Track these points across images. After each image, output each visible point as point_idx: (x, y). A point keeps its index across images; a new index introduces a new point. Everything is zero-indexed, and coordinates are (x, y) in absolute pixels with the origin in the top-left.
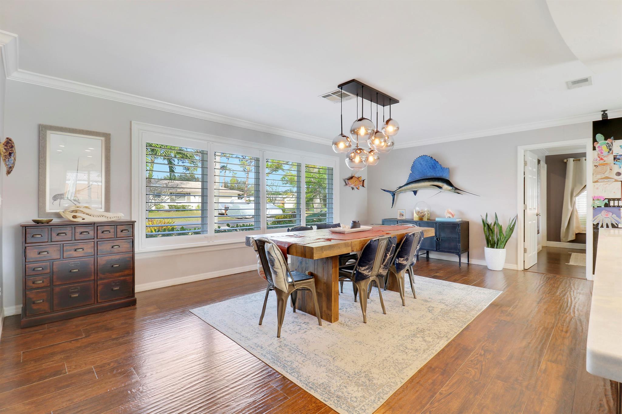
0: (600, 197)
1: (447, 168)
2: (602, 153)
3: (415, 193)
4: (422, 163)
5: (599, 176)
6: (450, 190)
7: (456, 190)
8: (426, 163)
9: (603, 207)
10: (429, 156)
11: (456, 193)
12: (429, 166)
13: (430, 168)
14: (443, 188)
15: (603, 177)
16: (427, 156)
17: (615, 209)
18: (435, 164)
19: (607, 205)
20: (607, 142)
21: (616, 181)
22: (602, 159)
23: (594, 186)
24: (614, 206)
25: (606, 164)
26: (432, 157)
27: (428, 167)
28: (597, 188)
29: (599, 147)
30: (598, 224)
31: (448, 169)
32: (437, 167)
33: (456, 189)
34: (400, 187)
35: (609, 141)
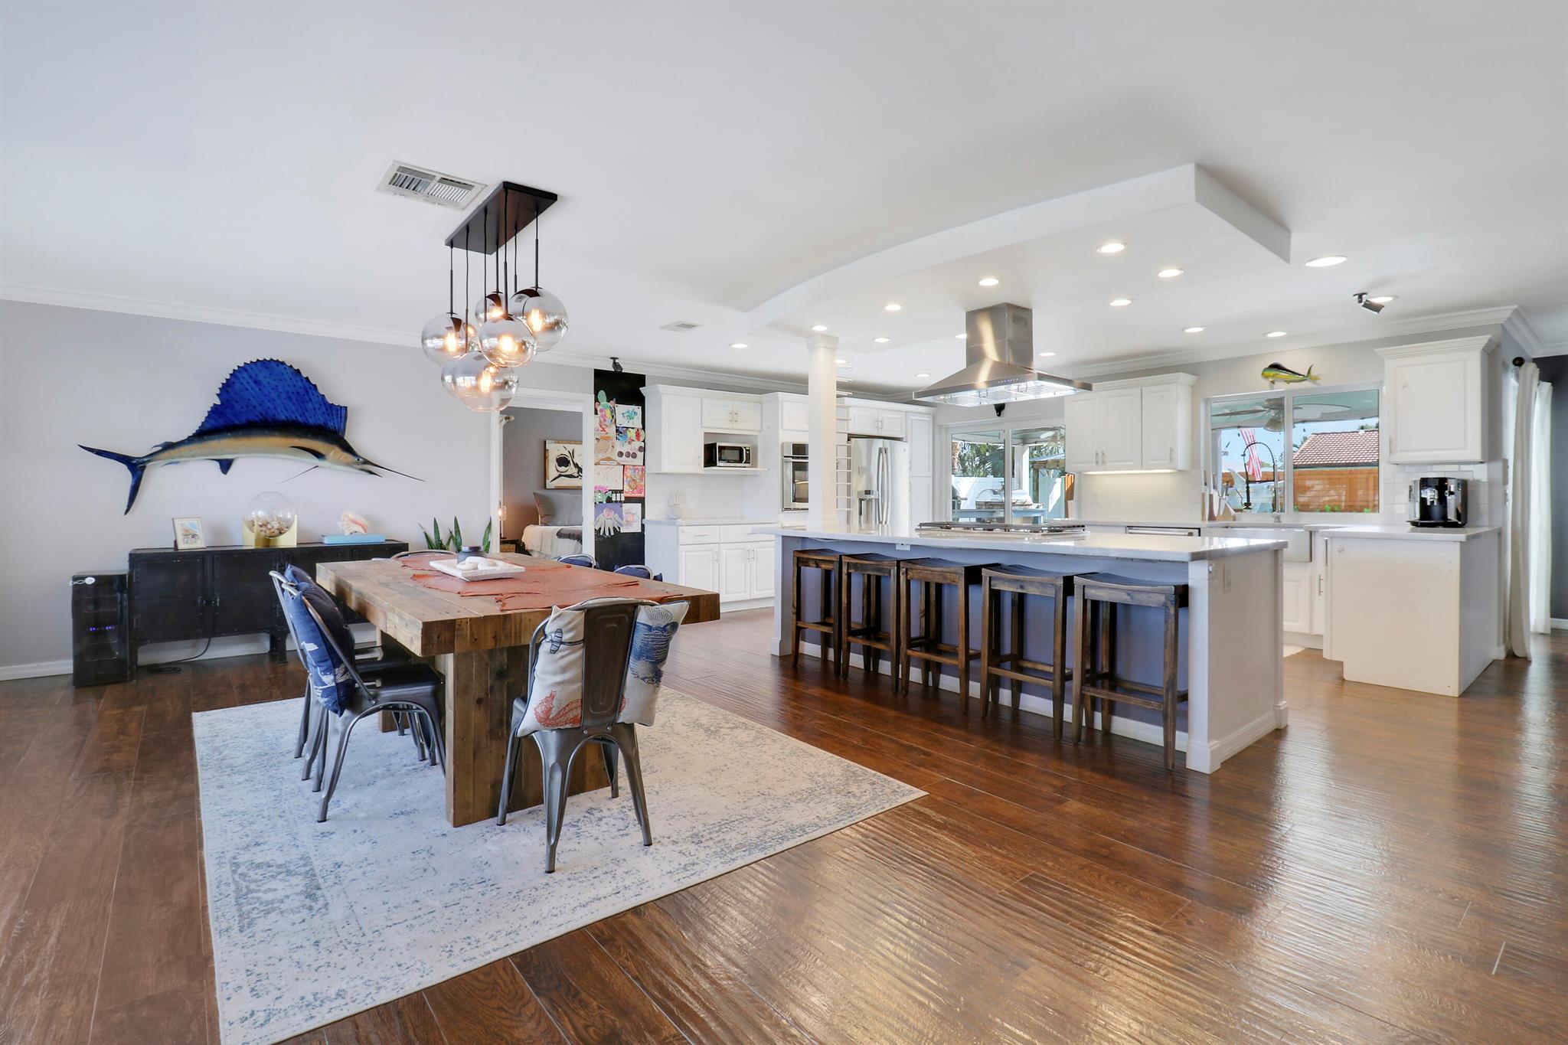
0: (602, 488)
1: (341, 407)
2: (605, 421)
3: (225, 465)
4: (264, 381)
5: (601, 456)
6: (348, 464)
7: (367, 466)
8: (275, 383)
9: (605, 502)
10: (291, 366)
11: (365, 473)
12: (287, 392)
13: (290, 398)
14: (326, 457)
15: (605, 457)
16: (283, 363)
17: (618, 505)
18: (307, 392)
19: (609, 500)
20: (609, 404)
21: (618, 464)
22: (604, 430)
23: (595, 470)
24: (616, 502)
25: (608, 437)
26: (298, 371)
27: (284, 396)
28: (599, 474)
29: (601, 411)
30: (600, 529)
31: (343, 412)
32: (310, 400)
33: (366, 462)
34: (168, 446)
35: (612, 403)
